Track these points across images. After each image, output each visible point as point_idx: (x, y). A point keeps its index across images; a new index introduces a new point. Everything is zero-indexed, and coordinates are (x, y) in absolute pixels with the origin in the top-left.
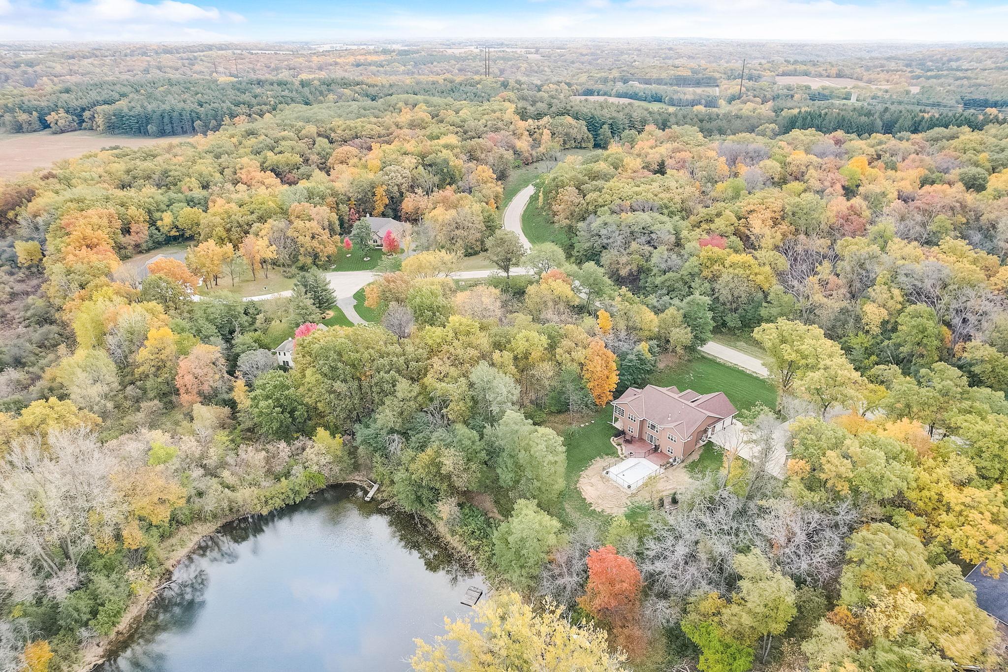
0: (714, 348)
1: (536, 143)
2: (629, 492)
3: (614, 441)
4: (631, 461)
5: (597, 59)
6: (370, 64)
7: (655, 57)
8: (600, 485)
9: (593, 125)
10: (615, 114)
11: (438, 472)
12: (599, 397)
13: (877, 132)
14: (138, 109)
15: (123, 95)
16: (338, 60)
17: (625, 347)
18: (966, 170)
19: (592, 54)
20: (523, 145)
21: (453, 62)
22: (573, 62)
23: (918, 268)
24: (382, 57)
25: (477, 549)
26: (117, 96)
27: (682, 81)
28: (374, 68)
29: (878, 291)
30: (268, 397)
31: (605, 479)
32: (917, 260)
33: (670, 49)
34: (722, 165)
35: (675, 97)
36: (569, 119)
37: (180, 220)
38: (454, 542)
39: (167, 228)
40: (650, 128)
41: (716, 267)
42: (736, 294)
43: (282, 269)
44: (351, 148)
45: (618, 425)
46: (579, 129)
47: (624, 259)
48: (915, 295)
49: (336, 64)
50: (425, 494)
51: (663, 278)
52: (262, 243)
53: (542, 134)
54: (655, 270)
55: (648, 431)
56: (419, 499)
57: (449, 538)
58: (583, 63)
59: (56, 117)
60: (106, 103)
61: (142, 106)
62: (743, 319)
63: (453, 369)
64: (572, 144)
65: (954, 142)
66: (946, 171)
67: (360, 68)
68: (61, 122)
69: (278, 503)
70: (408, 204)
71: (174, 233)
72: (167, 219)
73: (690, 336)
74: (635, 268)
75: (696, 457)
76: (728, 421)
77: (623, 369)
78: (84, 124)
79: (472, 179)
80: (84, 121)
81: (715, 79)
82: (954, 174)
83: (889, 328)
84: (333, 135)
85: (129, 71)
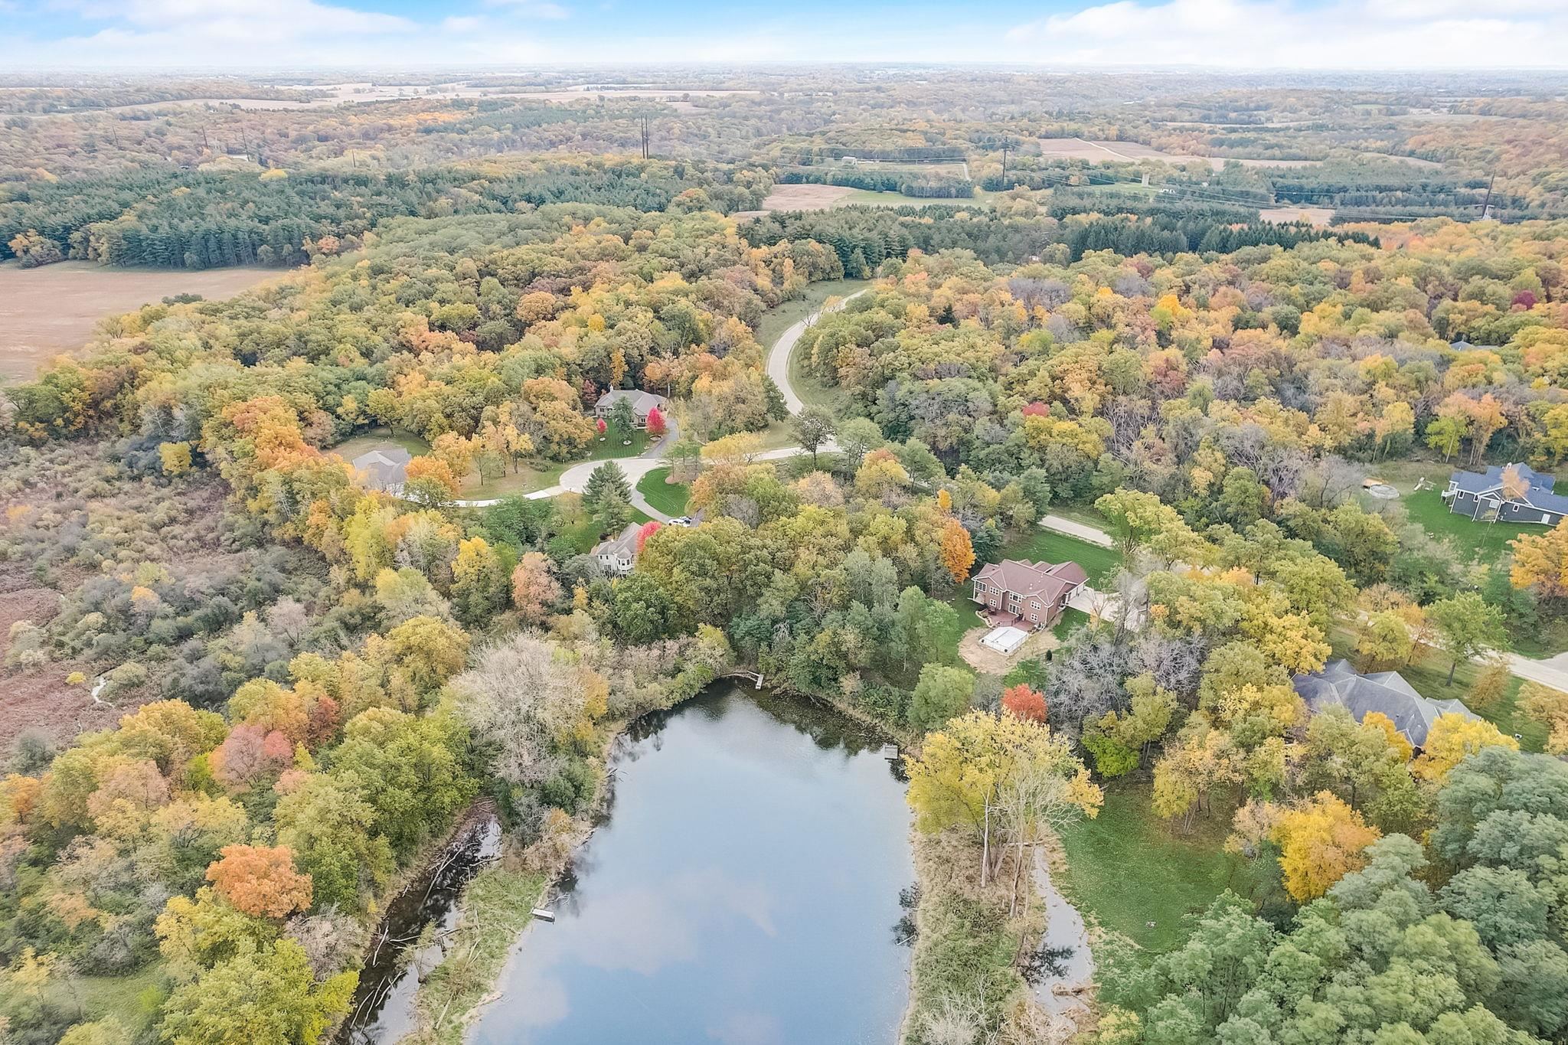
0: (1052, 521)
1: (778, 278)
2: (1007, 655)
3: (979, 614)
4: (1000, 631)
5: (779, 112)
6: (445, 130)
7: (859, 104)
8: (979, 652)
9: (843, 250)
10: (867, 234)
11: (839, 650)
12: (957, 575)
13: (1182, 251)
14: (164, 230)
15: (125, 205)
16: (392, 122)
17: (973, 525)
18: (1278, 308)
19: (770, 102)
20: (764, 282)
21: (570, 122)
22: (746, 118)
23: (1237, 430)
24: (456, 116)
25: (882, 716)
26: (116, 207)
27: (914, 156)
28: (455, 136)
29: (1203, 455)
30: (638, 600)
31: (982, 646)
32: (1235, 422)
33: (878, 89)
34: (1019, 310)
35: (914, 185)
36: (813, 245)
37: (371, 404)
38: (857, 714)
39: (353, 416)
40: (914, 253)
41: (1042, 437)
42: (1066, 463)
43: (527, 460)
44: (543, 294)
45: (979, 600)
46: (825, 254)
47: (942, 432)
48: (1236, 456)
49: (390, 129)
50: (824, 673)
51: (987, 451)
52: (511, 432)
53: (781, 264)
54: (977, 443)
55: (1011, 602)
56: (816, 680)
57: (851, 711)
58: (760, 118)
59: (26, 242)
60: (101, 217)
61: (171, 226)
62: (1074, 488)
63: (821, 558)
64: (818, 275)
65: (1265, 267)
66: (1258, 308)
67: (434, 135)
68: (35, 250)
69: (677, 697)
70: (654, 370)
71: (361, 421)
72: (349, 404)
73: (1033, 510)
74: (955, 441)
75: (1058, 621)
76: (1081, 586)
77: (977, 547)
78: (72, 251)
79: (722, 334)
80: (69, 246)
81: (961, 152)
82: (1267, 313)
83: (1215, 489)
84: (500, 271)
85: (59, 146)
